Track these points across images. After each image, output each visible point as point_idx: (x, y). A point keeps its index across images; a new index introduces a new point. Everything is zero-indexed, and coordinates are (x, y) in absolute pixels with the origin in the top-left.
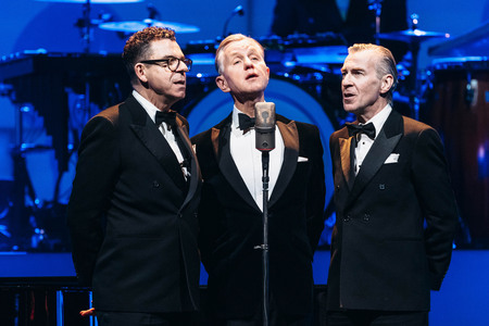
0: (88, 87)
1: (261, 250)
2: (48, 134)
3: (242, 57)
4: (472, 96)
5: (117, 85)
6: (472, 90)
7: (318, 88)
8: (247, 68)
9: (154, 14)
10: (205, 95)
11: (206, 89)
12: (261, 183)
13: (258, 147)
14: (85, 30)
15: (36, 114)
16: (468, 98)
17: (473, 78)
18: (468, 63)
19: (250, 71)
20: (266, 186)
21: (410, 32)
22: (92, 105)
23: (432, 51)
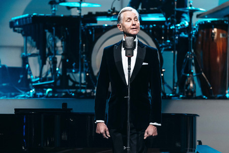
1: (127, 98)
2: (38, 49)
3: (131, 19)
4: (214, 35)
5: (66, 29)
6: (215, 33)
7: (151, 31)
10: (103, 33)
11: (104, 31)
12: (128, 70)
13: (126, 55)
14: (54, 6)
15: (33, 40)
16: (213, 36)
17: (215, 27)
20: (129, 72)
21: (189, 8)
22: (56, 37)
23: (198, 16)
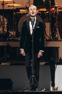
0: (4, 15)
1: (32, 41)
5: (8, 14)
7: (41, 15)
8: (33, 11)
9: (14, 3)
19: (33, 12)
21: (55, 6)
22: (4, 18)
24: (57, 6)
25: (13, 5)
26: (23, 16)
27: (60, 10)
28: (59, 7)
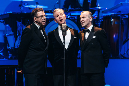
1: (63, 59)
4: (112, 23)
5: (29, 20)
9: (37, 3)
14: (21, 7)
15: (10, 27)
17: (112, 18)
18: (111, 15)
19: (61, 19)
21: (97, 8)
22: (23, 25)
24: (99, 8)
25: (35, 7)
26: (50, 22)
27: (104, 14)
28: (103, 10)
